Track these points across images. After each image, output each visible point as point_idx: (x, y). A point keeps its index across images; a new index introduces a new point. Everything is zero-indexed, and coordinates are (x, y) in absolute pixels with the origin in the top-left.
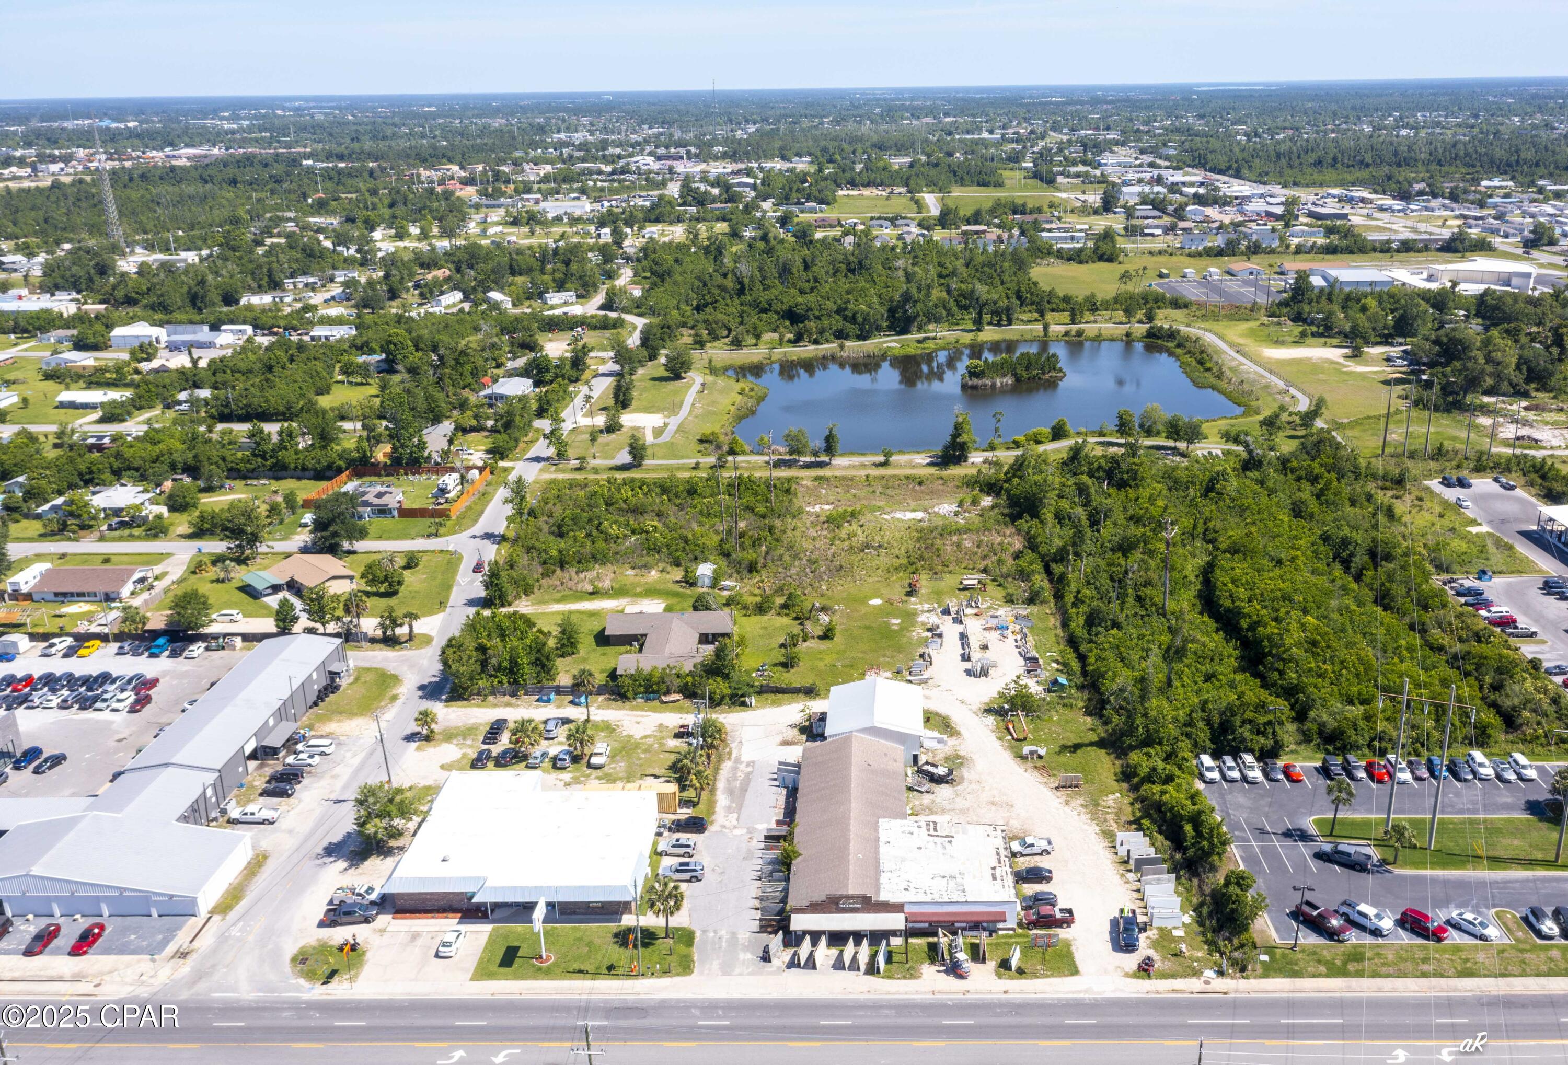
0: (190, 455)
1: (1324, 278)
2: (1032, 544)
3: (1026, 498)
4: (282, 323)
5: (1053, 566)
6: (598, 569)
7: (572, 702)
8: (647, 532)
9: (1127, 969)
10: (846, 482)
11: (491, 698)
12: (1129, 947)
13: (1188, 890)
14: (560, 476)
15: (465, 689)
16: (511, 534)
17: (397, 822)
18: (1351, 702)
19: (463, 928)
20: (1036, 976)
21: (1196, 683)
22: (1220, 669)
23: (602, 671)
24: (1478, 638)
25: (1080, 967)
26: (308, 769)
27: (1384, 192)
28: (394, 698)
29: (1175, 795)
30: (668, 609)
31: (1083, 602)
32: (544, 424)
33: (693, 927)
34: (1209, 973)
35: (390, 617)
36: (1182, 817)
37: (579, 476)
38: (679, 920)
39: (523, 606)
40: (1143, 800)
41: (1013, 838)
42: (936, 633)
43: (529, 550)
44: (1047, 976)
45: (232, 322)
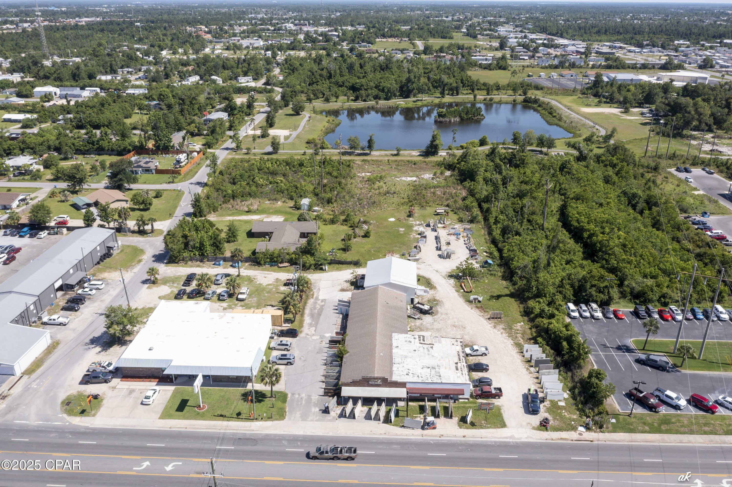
0: (57, 142)
1: (608, 77)
2: (472, 193)
3: (468, 171)
4: (114, 87)
5: (483, 204)
6: (252, 200)
7: (231, 266)
8: (277, 183)
9: (534, 425)
10: (378, 163)
11: (190, 263)
12: (535, 412)
13: (565, 379)
14: (237, 157)
15: (176, 257)
16: (210, 183)
17: (129, 327)
18: (645, 276)
19: (158, 388)
20: (481, 427)
21: (562, 264)
22: (575, 258)
23: (249, 251)
24: (708, 245)
25: (507, 423)
26: (89, 296)
27: (631, 44)
28: (140, 261)
29: (557, 325)
30: (286, 220)
31: (499, 222)
32: (231, 133)
33: (287, 392)
34: (581, 429)
35: (142, 220)
36: (561, 338)
37: (246, 157)
38: (278, 387)
39: (212, 217)
40: (537, 327)
41: (466, 346)
42: (423, 236)
43: (218, 190)
44: (488, 428)
45: (91, 86)
